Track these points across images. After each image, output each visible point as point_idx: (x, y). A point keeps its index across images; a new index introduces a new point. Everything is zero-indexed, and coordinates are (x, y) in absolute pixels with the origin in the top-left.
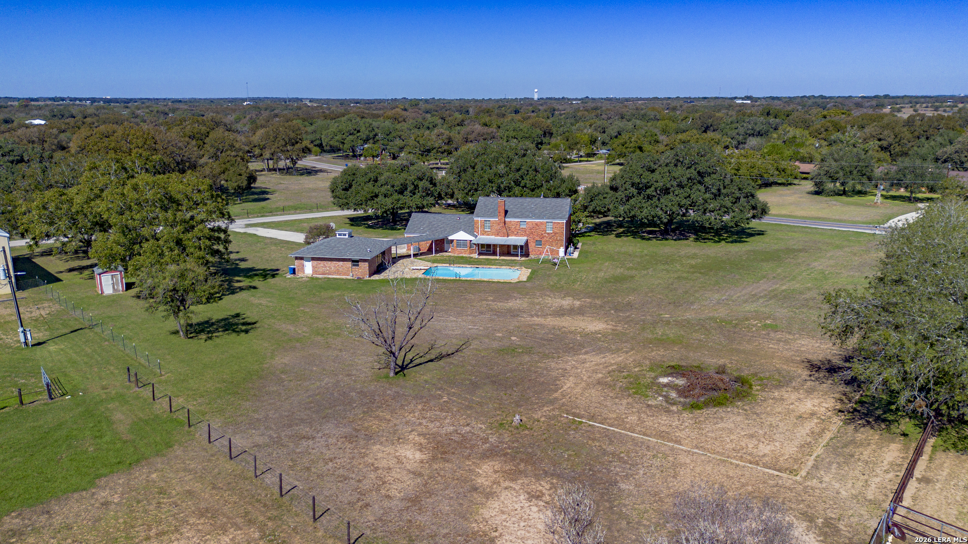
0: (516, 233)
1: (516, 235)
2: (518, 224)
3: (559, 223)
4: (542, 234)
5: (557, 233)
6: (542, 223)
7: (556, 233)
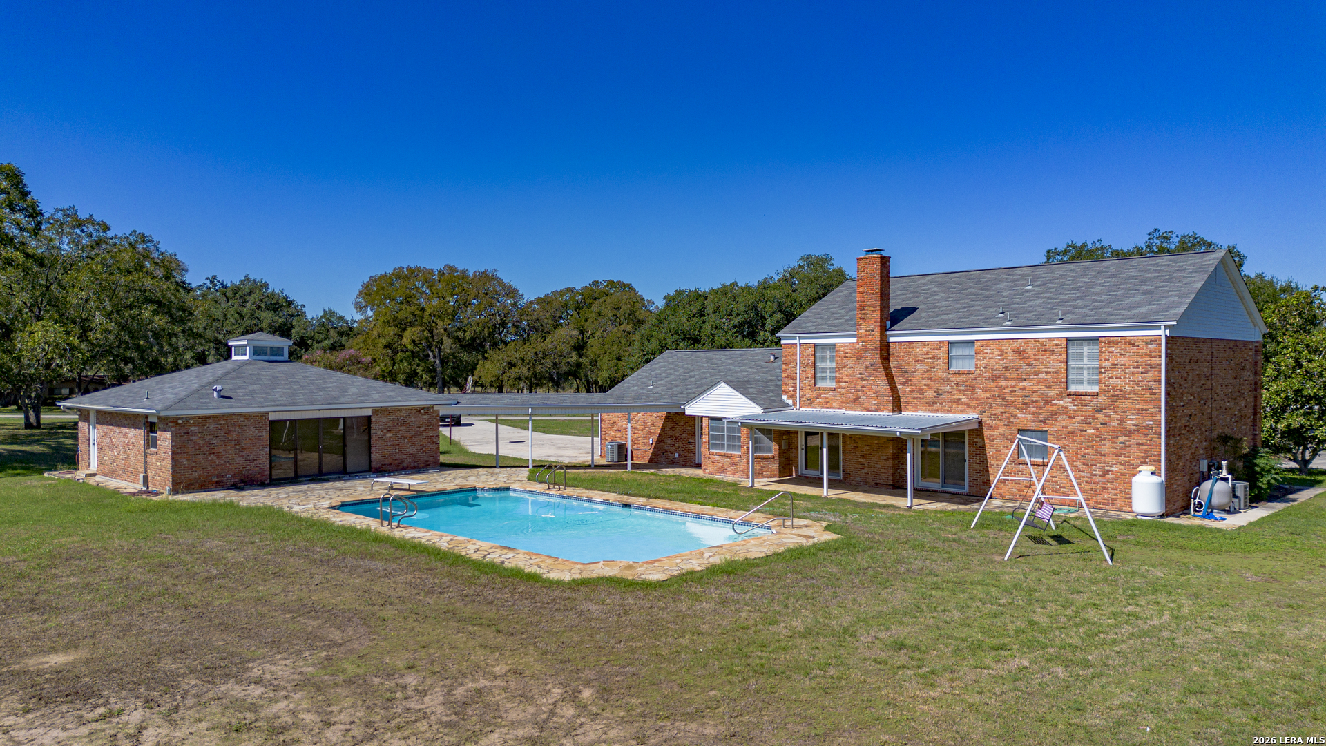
0: (930, 394)
1: (930, 404)
2: (942, 354)
3: (1131, 343)
4: (1047, 402)
5: (1124, 395)
6: (1044, 348)
7: (1116, 396)
